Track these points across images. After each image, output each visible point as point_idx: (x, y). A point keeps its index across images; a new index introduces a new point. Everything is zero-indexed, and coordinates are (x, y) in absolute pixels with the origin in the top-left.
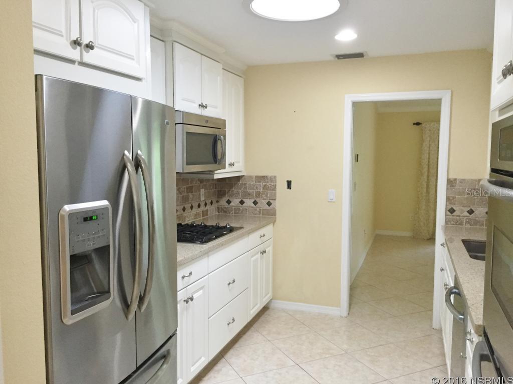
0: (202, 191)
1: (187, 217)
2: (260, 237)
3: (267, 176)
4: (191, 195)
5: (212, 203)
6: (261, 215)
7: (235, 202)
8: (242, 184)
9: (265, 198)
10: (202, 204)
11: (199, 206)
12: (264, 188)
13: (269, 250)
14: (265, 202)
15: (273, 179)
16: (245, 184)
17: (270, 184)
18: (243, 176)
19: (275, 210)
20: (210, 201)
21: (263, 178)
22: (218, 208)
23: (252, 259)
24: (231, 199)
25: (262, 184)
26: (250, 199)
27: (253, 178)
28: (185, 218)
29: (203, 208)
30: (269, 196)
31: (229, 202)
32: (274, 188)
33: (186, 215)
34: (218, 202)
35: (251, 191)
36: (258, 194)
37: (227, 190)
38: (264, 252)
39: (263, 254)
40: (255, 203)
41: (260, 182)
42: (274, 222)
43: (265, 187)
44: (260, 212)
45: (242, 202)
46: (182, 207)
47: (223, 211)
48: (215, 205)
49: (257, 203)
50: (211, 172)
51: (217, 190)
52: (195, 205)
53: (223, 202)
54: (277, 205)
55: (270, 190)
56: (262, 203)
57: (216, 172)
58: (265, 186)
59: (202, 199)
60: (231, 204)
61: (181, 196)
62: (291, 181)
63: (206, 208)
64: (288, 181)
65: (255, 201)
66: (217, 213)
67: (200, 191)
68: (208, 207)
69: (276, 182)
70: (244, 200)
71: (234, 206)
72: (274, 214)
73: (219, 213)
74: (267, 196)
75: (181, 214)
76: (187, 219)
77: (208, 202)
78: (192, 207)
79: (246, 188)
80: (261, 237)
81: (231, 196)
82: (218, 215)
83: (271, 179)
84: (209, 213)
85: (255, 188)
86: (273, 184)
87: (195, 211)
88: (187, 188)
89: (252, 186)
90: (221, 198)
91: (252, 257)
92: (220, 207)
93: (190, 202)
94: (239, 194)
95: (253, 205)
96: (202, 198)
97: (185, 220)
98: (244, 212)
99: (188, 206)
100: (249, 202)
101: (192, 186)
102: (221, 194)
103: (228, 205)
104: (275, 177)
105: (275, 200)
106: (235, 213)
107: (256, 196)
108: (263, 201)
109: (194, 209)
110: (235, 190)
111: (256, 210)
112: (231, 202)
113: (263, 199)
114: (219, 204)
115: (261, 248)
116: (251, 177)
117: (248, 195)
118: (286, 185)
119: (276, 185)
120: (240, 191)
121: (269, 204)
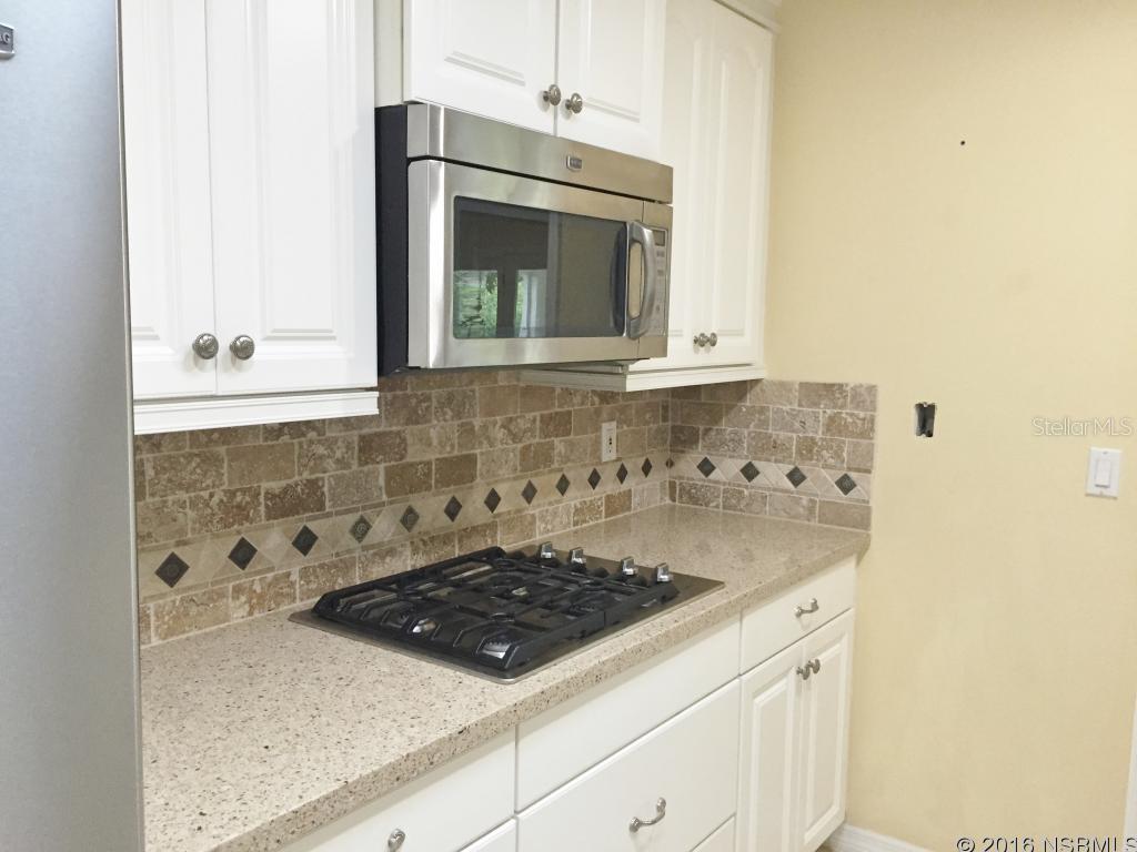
0: (609, 430)
1: (543, 518)
2: (799, 615)
3: (841, 386)
4: (559, 445)
5: (647, 468)
6: (815, 523)
7: (728, 469)
8: (752, 411)
9: (831, 461)
10: (608, 475)
11: (594, 480)
12: (828, 429)
13: (836, 656)
14: (831, 477)
15: (865, 397)
16: (762, 410)
17: (852, 415)
18: (757, 381)
19: (869, 508)
20: (641, 462)
21: (830, 390)
22: (672, 486)
23: (757, 700)
24: (713, 460)
25: (824, 412)
26: (776, 461)
27: (790, 390)
28: (533, 523)
29: (609, 486)
30: (845, 455)
31: (706, 467)
32: (867, 430)
33: (536, 512)
34: (670, 464)
35: (783, 435)
36: (808, 448)
37: (702, 428)
38: (809, 670)
39: (806, 676)
40: (796, 477)
41: (816, 405)
42: (861, 551)
43: (833, 424)
44: (811, 510)
45: (750, 472)
46: (522, 485)
47: (687, 498)
48: (659, 476)
49: (803, 478)
50: (616, 367)
51: (670, 423)
52: (579, 475)
53: (688, 466)
54: (877, 489)
55: (852, 434)
56: (821, 480)
57: (632, 367)
58: (832, 419)
59: (605, 458)
60: (712, 476)
61: (520, 446)
62: (932, 408)
63: (625, 486)
64: (920, 407)
65: (796, 470)
66: (668, 501)
67: (598, 429)
68: (629, 483)
69: (874, 409)
70: (758, 464)
71: (724, 484)
72: (864, 521)
73: (674, 500)
74: (838, 455)
75: (519, 511)
76: (540, 525)
77: (634, 464)
78: (563, 486)
79: (764, 423)
80: (801, 612)
81: (712, 446)
82: (672, 509)
83: (854, 397)
84: (635, 500)
85: (797, 425)
86: (862, 415)
87: (577, 495)
88: (546, 420)
89: (788, 418)
90: (683, 452)
91: (757, 694)
92: (678, 482)
93: (556, 465)
94: (740, 441)
95: (788, 484)
96: (608, 454)
97: (533, 530)
98: (755, 506)
99: (545, 481)
100: (773, 474)
101: (569, 413)
102: (682, 439)
103: (703, 476)
104: (872, 389)
105: (868, 471)
106: (724, 508)
107: (799, 452)
108: (824, 472)
109: (570, 492)
110: (726, 427)
111: (797, 501)
112: (713, 468)
113: (826, 466)
114: (674, 471)
115: (803, 652)
116: (783, 386)
117: (772, 448)
118: (913, 418)
119: (872, 420)
120: (746, 432)
121: (846, 485)
